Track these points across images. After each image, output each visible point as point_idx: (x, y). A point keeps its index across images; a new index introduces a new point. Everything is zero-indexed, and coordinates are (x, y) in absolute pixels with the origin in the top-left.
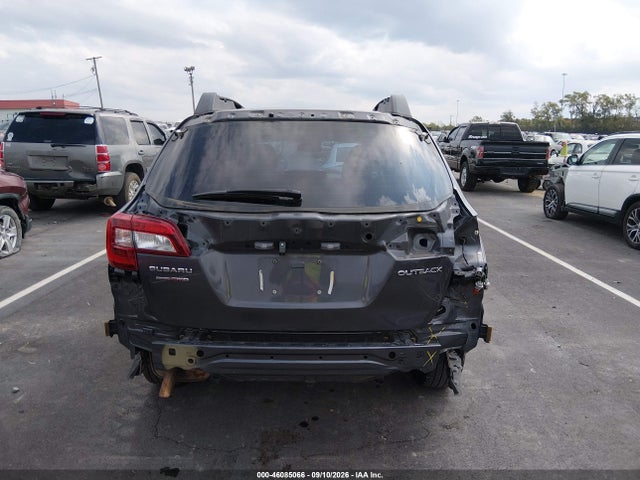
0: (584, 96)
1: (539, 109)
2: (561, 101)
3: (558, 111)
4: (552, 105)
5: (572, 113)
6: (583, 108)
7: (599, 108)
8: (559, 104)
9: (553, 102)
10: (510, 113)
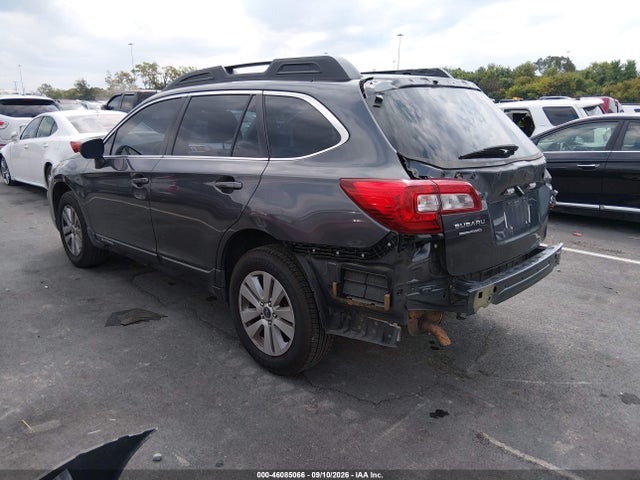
0: (154, 67)
1: (113, 78)
2: (133, 71)
3: (132, 81)
4: (126, 75)
5: (146, 83)
6: (154, 78)
7: (169, 79)
8: (132, 74)
9: (125, 72)
10: (83, 82)
